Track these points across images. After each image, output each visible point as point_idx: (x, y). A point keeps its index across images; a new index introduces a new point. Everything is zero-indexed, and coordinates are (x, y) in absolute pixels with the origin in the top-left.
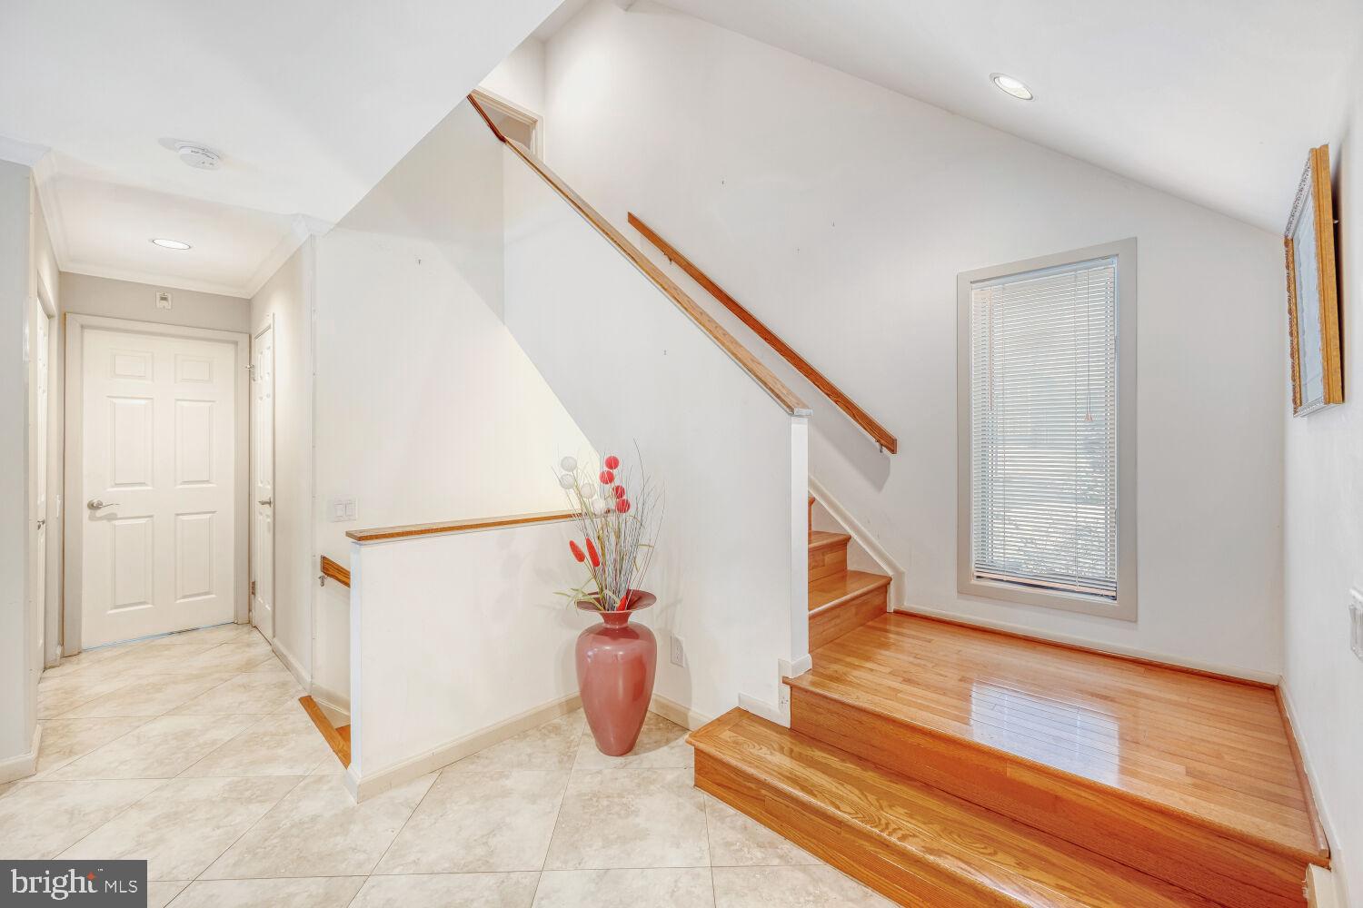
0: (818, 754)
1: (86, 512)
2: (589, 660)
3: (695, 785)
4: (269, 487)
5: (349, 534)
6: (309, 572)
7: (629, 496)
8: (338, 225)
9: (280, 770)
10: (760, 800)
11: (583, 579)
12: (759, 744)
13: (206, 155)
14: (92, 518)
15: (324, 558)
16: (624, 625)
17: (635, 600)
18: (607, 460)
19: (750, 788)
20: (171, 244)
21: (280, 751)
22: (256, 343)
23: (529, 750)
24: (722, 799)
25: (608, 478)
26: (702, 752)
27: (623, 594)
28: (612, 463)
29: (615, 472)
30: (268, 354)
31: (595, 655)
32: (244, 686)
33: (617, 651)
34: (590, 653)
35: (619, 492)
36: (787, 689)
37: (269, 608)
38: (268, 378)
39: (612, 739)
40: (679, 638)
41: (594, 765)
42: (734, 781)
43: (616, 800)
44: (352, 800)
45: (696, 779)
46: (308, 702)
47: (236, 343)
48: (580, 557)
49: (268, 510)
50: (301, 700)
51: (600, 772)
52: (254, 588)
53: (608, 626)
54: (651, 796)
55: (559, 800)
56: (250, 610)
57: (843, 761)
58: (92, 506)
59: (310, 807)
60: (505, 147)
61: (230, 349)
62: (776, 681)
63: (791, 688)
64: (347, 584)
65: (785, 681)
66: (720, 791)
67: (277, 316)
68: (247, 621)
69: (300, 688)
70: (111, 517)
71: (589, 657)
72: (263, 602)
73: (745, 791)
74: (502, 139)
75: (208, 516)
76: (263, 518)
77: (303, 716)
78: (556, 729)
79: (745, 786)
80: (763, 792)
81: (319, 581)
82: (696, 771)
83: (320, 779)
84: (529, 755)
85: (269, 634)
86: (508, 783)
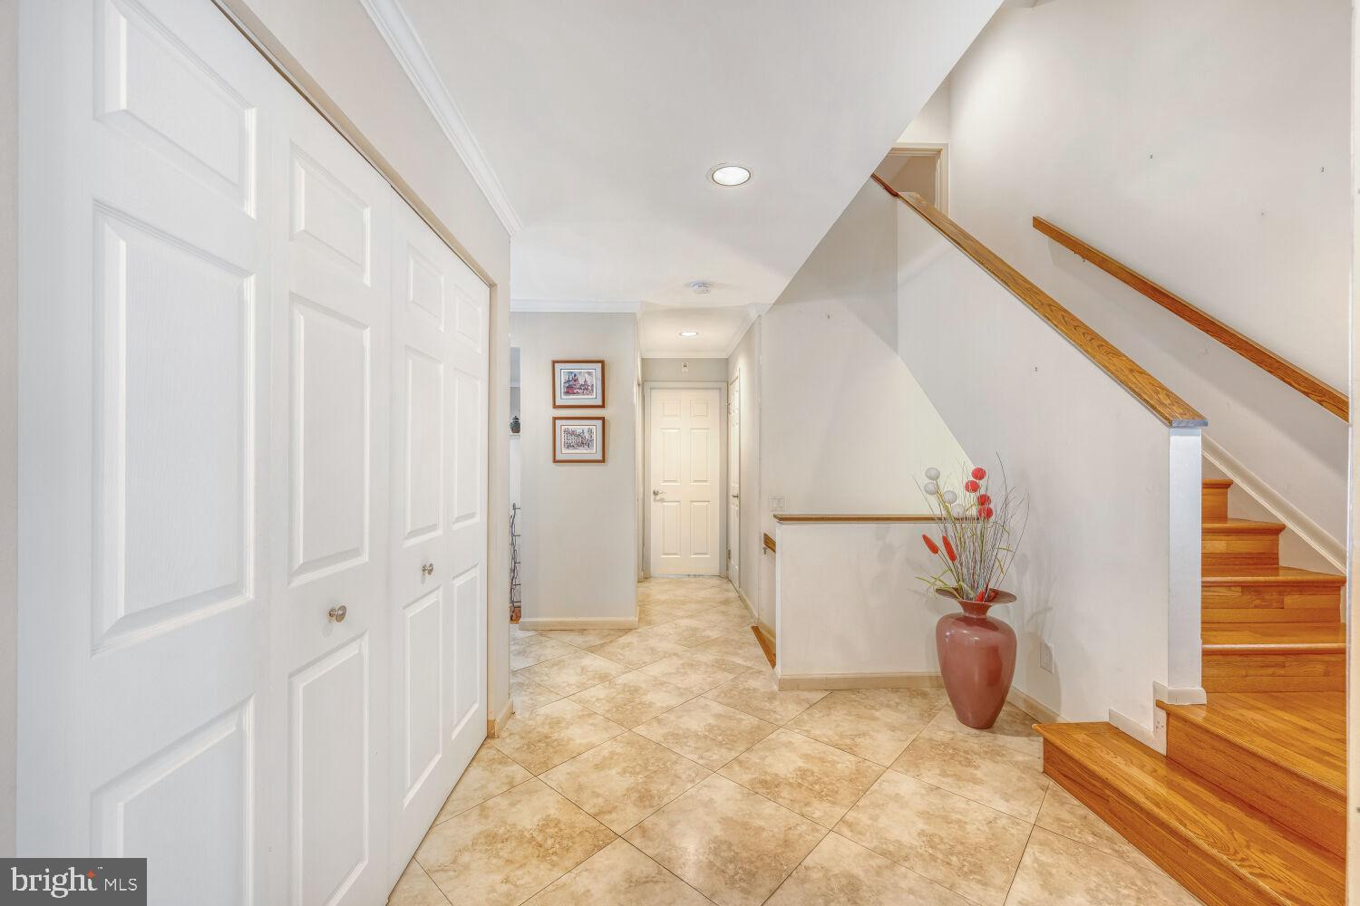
0: (1190, 785)
1: (652, 496)
2: (947, 640)
3: (1044, 772)
4: (737, 486)
5: (775, 516)
6: (757, 545)
7: (995, 505)
8: (774, 304)
9: (740, 661)
10: (1105, 799)
11: (939, 570)
12: (1115, 754)
13: (704, 286)
14: (655, 500)
15: (765, 535)
16: (982, 617)
17: (996, 596)
18: (973, 473)
19: (1094, 785)
20: (689, 334)
21: (740, 651)
22: (731, 387)
23: (897, 700)
24: (1069, 790)
25: (972, 487)
26: (1049, 742)
27: (981, 589)
28: (979, 474)
29: (981, 483)
30: (737, 394)
31: (951, 635)
32: (723, 612)
33: (972, 636)
34: (948, 634)
35: (984, 500)
36: (1163, 715)
37: (737, 567)
38: (737, 412)
39: (970, 715)
40: (1050, 645)
41: (947, 726)
42: (1079, 775)
43: (962, 753)
44: (776, 688)
45: (1044, 767)
46: (756, 630)
47: (720, 389)
48: (934, 549)
49: (736, 501)
50: (753, 627)
51: (953, 732)
52: (729, 554)
53: (967, 615)
54: (995, 762)
55: (914, 736)
56: (727, 569)
57: (1223, 800)
58: (655, 493)
59: (752, 683)
60: (899, 202)
61: (717, 392)
62: (1151, 704)
63: (1168, 715)
64: (774, 551)
65: (1159, 704)
66: (1066, 782)
67: (741, 369)
68: (725, 576)
69: (752, 621)
70: (662, 500)
71: (947, 636)
72: (734, 562)
73: (1090, 788)
74: (896, 195)
75: (706, 503)
76: (734, 508)
77: (752, 637)
78: (924, 695)
79: (1090, 783)
80: (1107, 792)
81: (763, 551)
82: (1044, 759)
83: (760, 672)
84: (897, 704)
85: (737, 585)
86: (877, 714)
